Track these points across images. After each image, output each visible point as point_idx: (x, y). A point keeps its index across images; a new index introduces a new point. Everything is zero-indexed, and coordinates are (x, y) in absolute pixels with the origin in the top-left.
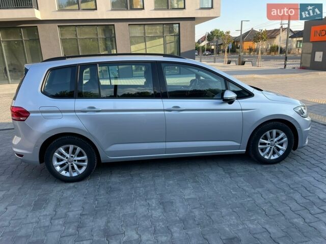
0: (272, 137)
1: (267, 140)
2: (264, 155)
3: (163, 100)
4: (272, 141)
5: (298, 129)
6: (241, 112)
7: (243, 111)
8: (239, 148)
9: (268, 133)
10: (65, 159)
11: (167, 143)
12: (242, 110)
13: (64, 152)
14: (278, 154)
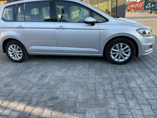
0: (120, 48)
1: (117, 49)
2: (115, 59)
3: (54, 23)
4: (120, 50)
5: (138, 43)
6: (99, 31)
7: (100, 31)
8: (98, 53)
9: (117, 45)
10: (13, 51)
11: (58, 47)
12: (99, 29)
13: (12, 48)
14: (124, 59)
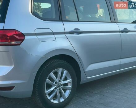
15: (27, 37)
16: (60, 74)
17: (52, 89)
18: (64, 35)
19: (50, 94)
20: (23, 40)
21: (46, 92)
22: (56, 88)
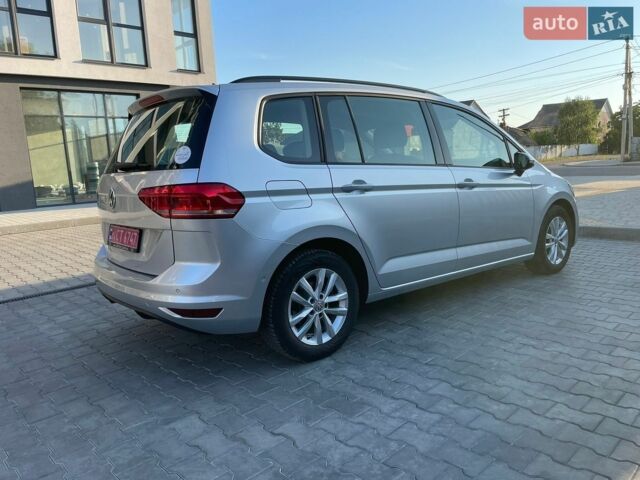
15: (248, 200)
16: (321, 280)
17: (304, 314)
18: (330, 196)
19: (299, 326)
20: (239, 207)
21: (291, 320)
22: (312, 313)
